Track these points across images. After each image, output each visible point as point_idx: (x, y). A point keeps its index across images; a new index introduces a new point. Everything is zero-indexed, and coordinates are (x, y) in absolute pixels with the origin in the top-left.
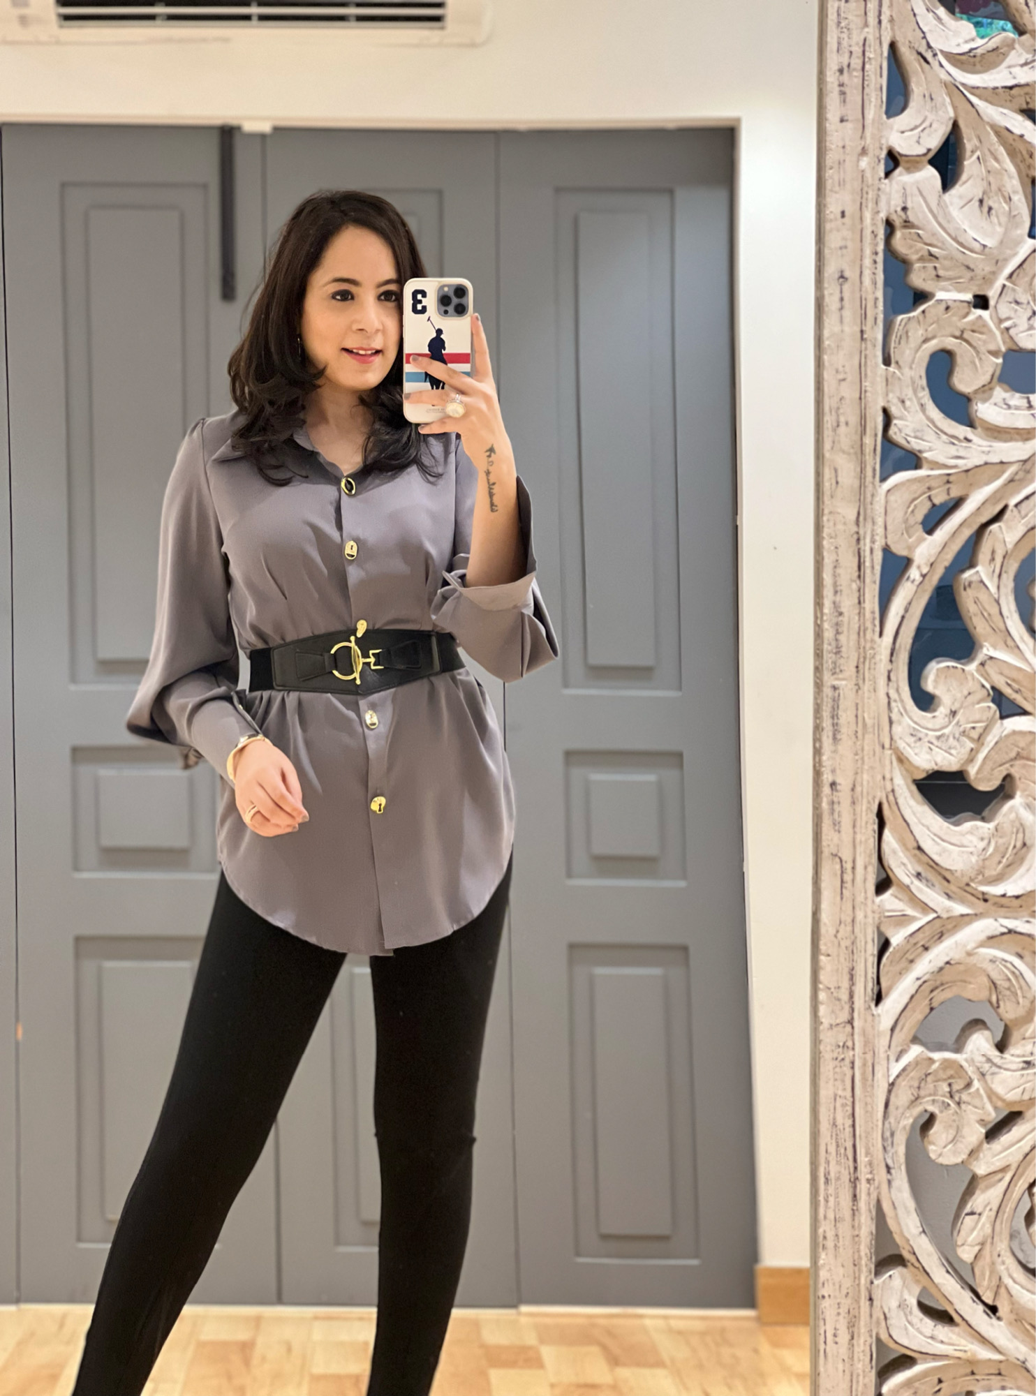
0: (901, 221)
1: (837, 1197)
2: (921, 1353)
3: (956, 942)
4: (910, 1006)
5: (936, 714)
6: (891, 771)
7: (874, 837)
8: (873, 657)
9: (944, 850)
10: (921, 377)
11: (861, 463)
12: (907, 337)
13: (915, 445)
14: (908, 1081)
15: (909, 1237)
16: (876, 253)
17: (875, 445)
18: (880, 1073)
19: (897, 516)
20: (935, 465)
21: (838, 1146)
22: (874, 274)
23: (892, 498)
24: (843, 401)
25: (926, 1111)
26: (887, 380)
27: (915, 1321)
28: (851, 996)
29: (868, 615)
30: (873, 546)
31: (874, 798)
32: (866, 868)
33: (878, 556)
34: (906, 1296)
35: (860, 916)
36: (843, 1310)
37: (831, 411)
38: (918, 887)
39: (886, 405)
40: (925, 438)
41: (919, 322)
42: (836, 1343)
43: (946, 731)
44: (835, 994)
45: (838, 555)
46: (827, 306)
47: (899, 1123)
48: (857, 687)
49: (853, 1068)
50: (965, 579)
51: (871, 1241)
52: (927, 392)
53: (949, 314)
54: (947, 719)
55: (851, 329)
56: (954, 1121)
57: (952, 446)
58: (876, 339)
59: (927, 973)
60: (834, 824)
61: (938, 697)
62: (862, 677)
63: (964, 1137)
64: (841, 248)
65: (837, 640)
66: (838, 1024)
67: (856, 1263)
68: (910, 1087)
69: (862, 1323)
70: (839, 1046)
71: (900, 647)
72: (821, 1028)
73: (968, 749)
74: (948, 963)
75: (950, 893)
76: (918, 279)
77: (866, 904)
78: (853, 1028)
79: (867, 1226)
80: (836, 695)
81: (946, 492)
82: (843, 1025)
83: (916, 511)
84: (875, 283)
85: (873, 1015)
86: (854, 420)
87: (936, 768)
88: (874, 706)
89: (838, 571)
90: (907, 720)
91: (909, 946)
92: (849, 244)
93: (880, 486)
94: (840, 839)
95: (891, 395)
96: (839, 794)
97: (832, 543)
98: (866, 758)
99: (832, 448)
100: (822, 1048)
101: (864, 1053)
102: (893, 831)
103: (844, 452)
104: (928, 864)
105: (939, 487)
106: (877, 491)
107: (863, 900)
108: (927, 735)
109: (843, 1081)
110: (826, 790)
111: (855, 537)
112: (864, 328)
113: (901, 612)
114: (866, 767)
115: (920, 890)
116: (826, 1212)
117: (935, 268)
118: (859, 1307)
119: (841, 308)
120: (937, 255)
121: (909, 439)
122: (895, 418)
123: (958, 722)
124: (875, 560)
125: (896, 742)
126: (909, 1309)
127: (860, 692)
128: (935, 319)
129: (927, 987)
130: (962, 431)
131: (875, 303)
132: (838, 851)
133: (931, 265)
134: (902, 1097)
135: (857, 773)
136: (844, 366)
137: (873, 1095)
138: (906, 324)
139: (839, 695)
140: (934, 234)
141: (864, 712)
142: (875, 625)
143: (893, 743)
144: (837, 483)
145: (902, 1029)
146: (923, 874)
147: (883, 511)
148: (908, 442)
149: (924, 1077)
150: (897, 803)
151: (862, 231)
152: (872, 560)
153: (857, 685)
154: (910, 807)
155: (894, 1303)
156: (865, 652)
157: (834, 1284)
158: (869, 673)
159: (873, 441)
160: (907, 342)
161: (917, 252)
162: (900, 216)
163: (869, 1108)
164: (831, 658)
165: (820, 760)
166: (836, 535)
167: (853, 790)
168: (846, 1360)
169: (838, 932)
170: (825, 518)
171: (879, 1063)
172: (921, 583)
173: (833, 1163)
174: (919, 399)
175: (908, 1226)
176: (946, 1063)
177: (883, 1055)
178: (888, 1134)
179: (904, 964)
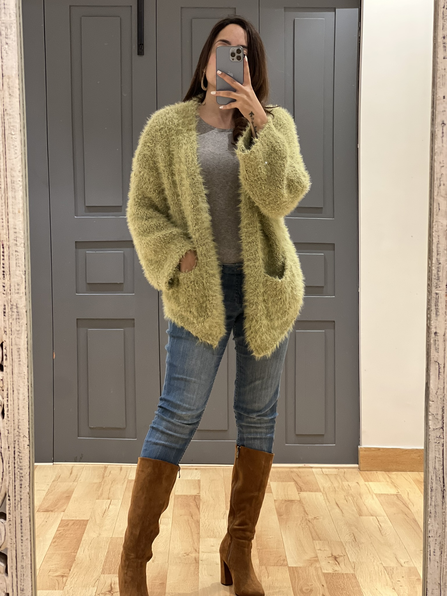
1: (436, 497)
21: (436, 478)
24: (442, 175)
28: (443, 417)
36: (438, 542)
37: (437, 180)
42: (435, 555)
44: (436, 417)
45: (439, 239)
46: (436, 136)
49: (443, 446)
60: (436, 349)
65: (438, 274)
67: (443, 523)
70: (437, 437)
72: (429, 430)
78: (443, 430)
80: (437, 297)
82: (439, 429)
89: (439, 245)
94: (438, 355)
96: (438, 337)
97: (436, 234)
99: (438, 195)
100: (429, 437)
103: (442, 196)
109: (439, 451)
110: (433, 335)
116: (431, 502)
118: (445, 541)
119: (443, 136)
132: (437, 360)
144: (439, 209)
164: (435, 281)
165: (430, 323)
166: (439, 231)
167: (444, 335)
169: (437, 392)
173: (434, 484)
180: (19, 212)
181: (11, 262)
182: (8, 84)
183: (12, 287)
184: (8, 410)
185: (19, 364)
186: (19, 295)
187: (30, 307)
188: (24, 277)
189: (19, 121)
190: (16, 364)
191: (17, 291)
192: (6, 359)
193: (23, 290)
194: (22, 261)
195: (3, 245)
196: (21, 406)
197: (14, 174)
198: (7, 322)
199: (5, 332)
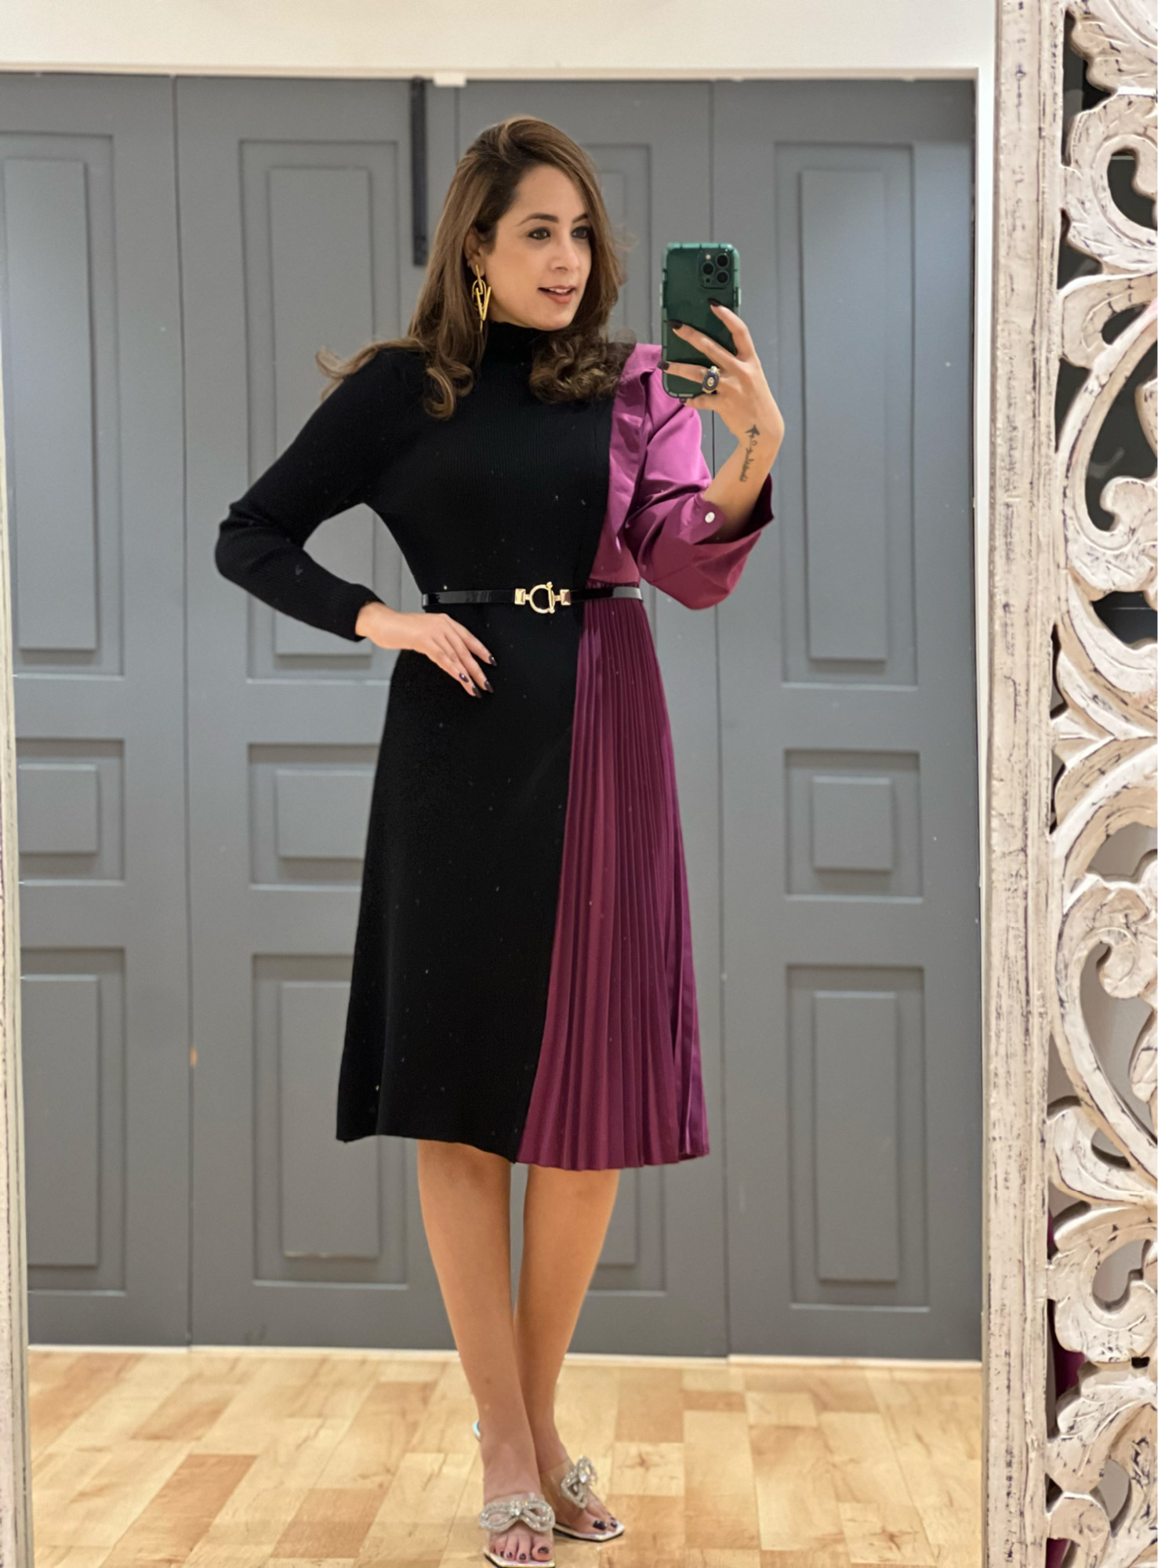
0: (1082, 12)
1: (1009, 1032)
2: (1095, 1198)
3: (1134, 766)
4: (1085, 833)
5: (1115, 532)
6: (1067, 591)
7: (1049, 660)
8: (1049, 472)
9: (1122, 672)
10: (1102, 177)
11: (1038, 268)
12: (1088, 134)
13: (1094, 249)
14: (1083, 912)
15: (1083, 1073)
16: (1055, 46)
17: (1053, 250)
18: (1054, 904)
19: (1074, 325)
20: (1116, 270)
21: (1010, 979)
22: (1053, 67)
23: (1069, 305)
24: (1020, 204)
25: (1101, 942)
26: (1066, 180)
27: (1089, 1165)
28: (1025, 822)
29: (1043, 429)
30: (1049, 356)
31: (1048, 619)
32: (1040, 690)
33: (1055, 366)
34: (1080, 1138)
35: (1034, 740)
36: (1014, 1153)
37: (1007, 213)
38: (1094, 710)
39: (1065, 208)
40: (1106, 241)
41: (1100, 118)
42: (1007, 1188)
43: (1125, 550)
44: (1008, 821)
45: (1012, 366)
46: (1004, 102)
47: (1073, 955)
48: (1031, 504)
49: (1026, 898)
50: (1146, 389)
51: (1043, 1079)
52: (1108, 193)
53: (1132, 109)
54: (1126, 538)
55: (1029, 126)
56: (1130, 952)
57: (1134, 249)
58: (1054, 137)
59: (1102, 799)
60: (1008, 648)
61: (1118, 515)
62: (1035, 493)
63: (1140, 969)
64: (1019, 41)
65: (1010, 456)
66: (1010, 853)
67: (1028, 1101)
68: (1085, 918)
69: (1034, 1167)
70: (1012, 875)
71: (1077, 462)
72: (994, 856)
73: (1147, 568)
74: (1125, 787)
75: (1128, 716)
76: (1099, 75)
77: (1040, 727)
78: (1026, 856)
79: (1039, 1061)
80: (1009, 512)
81: (1127, 298)
82: (1016, 853)
83: (1096, 319)
84: (1054, 77)
85: (1047, 842)
86: (1031, 223)
87: (1114, 588)
88: (1049, 524)
89: (1014, 383)
90: (1083, 538)
91: (1084, 770)
92: (1027, 37)
93: (1057, 293)
94: (1013, 663)
95: (1069, 196)
96: (1013, 616)
97: (1006, 354)
98: (1040, 578)
99: (1008, 254)
100: (994, 877)
101: (1038, 883)
102: (1068, 655)
103: (1020, 257)
104: (1105, 687)
105: (1118, 294)
106: (1053, 298)
107: (1037, 723)
108: (1104, 554)
109: (1016, 913)
110: (999, 611)
111: (1031, 346)
112: (1042, 125)
113: (1079, 426)
114: (1040, 588)
115: (1096, 712)
116: (997, 1048)
117: (1117, 61)
118: (1031, 1149)
119: (1019, 104)
120: (1119, 48)
121: (1088, 242)
122: (1074, 220)
123: (1137, 542)
124: (1052, 372)
125: (1071, 561)
126: (1082, 1152)
127: (1035, 510)
128: (1117, 115)
129: (1103, 813)
130: (1144, 233)
131: (1054, 99)
132: (1012, 674)
133: (1112, 59)
134: (1076, 928)
135: (1030, 594)
136: (1021, 167)
137: (1046, 925)
138: (1086, 121)
139: (1013, 512)
140: (1115, 26)
141: (1038, 530)
142: (1050, 440)
143: (1069, 562)
144: (1013, 290)
145: (1077, 856)
146: (1101, 696)
147: (1060, 318)
148: (1088, 246)
149: (1099, 907)
150: (1072, 625)
151: (1040, 23)
152: (1048, 370)
153: (1031, 501)
154: (1087, 629)
155: (1067, 1145)
156: (1039, 468)
157: (1005, 1125)
158: (1044, 489)
159: (1050, 246)
160: (1088, 140)
161: (1098, 45)
162: (1080, 8)
163: (1042, 939)
164: (1004, 475)
165: (993, 583)
166: (1011, 346)
167: (1027, 611)
168: (1017, 1203)
169: (1011, 755)
170: (999, 328)
171: (1053, 894)
172: (1099, 394)
173: (1005, 998)
174: (1099, 200)
175: (1082, 1061)
176: (1123, 894)
177: (1057, 885)
178: (1061, 966)
179: (1079, 788)
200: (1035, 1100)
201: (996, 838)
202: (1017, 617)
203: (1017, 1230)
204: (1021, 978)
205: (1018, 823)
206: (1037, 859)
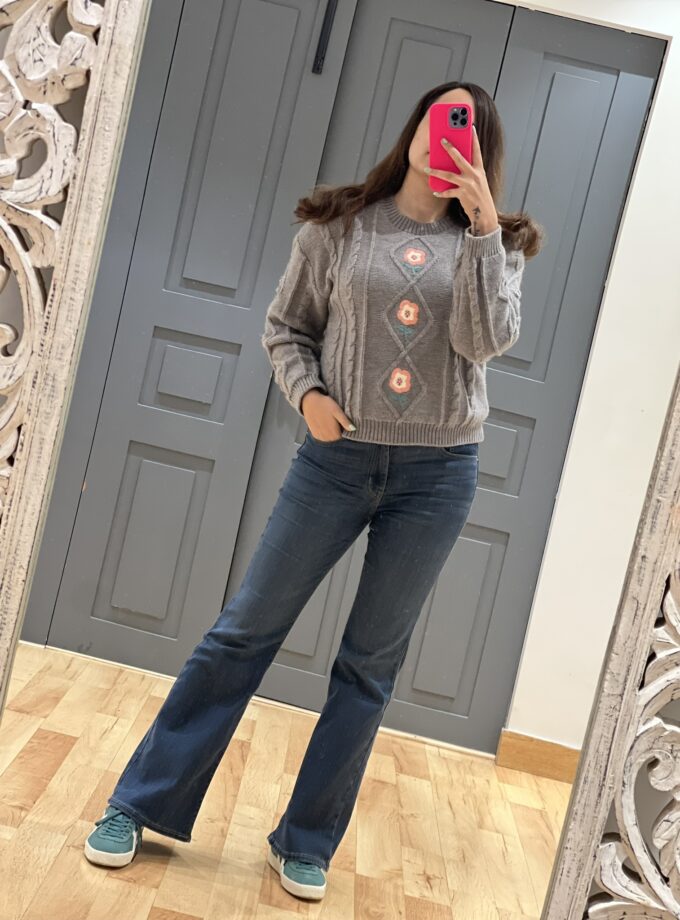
1: (589, 792)
2: (617, 894)
4: (658, 696)
7: (661, 594)
14: (648, 738)
15: (627, 826)
18: (631, 730)
21: (597, 763)
25: (654, 757)
27: (618, 875)
28: (626, 681)
31: (667, 572)
32: (652, 610)
34: (617, 860)
35: (641, 636)
36: (577, 859)
42: (568, 877)
44: (616, 677)
47: (636, 759)
49: (616, 722)
51: (603, 823)
56: (670, 767)
59: (674, 679)
60: (639, 580)
63: (673, 777)
65: (667, 474)
66: (613, 695)
67: (591, 833)
68: (648, 741)
69: (586, 869)
70: (611, 707)
72: (603, 693)
77: (647, 630)
78: (622, 699)
79: (603, 813)
80: (659, 505)
82: (616, 696)
85: (636, 695)
89: (678, 432)
91: (667, 661)
94: (640, 590)
96: (647, 564)
98: (669, 547)
100: (600, 705)
101: (625, 715)
102: (673, 594)
107: (646, 628)
109: (609, 728)
110: (639, 559)
114: (668, 553)
116: (580, 799)
118: (587, 859)
126: (616, 867)
127: (673, 508)
129: (673, 687)
132: (637, 596)
134: (642, 745)
135: (659, 554)
137: (624, 742)
145: (652, 707)
149: (658, 737)
153: (672, 502)
155: (608, 862)
157: (575, 842)
163: (620, 749)
164: (660, 483)
165: (639, 541)
167: (655, 563)
168: (572, 887)
169: (626, 642)
171: (633, 724)
173: (590, 774)
175: (629, 820)
176: (673, 733)
177: (636, 719)
178: (628, 764)
179: (662, 670)
180: (89, 243)
181: (61, 312)
182: (117, 57)
183: (54, 349)
184: (6, 524)
185: (38, 462)
186: (60, 363)
187: (72, 384)
188: (74, 338)
189: (119, 113)
190: (33, 461)
191: (59, 356)
192: (21, 450)
193: (67, 357)
194: (76, 315)
195: (55, 285)
196: (26, 522)
197: (96, 187)
198: (35, 397)
199: (29, 410)
200: (596, 833)
201: (606, 684)
202: (649, 566)
203: (568, 902)
204: (604, 765)
205: (621, 680)
206: (628, 703)
